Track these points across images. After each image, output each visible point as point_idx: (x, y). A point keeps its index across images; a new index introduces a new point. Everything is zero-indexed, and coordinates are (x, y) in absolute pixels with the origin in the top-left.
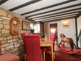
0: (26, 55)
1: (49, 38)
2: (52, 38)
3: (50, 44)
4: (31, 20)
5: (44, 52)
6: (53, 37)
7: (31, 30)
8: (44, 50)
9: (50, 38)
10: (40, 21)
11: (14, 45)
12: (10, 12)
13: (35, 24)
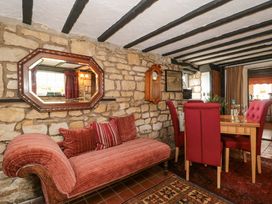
0: (177, 149)
1: (245, 114)
2: (253, 116)
3: (248, 130)
4: (184, 63)
5: (227, 150)
6: (259, 113)
7: (186, 90)
8: (228, 143)
9: (248, 115)
10: (210, 64)
11: (151, 124)
12: (144, 54)
13: (195, 72)
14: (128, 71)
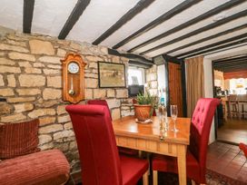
4: (129, 54)
5: (154, 173)
13: (151, 66)
14: (31, 62)
